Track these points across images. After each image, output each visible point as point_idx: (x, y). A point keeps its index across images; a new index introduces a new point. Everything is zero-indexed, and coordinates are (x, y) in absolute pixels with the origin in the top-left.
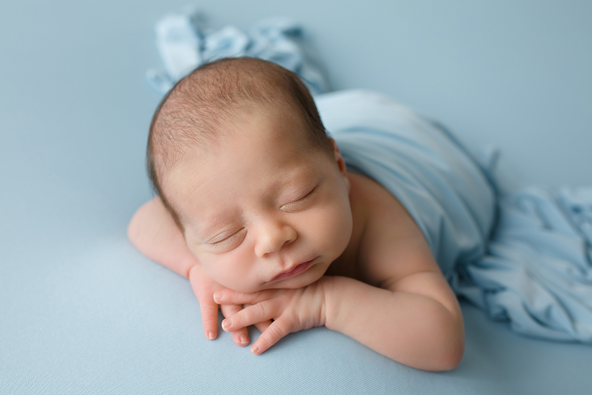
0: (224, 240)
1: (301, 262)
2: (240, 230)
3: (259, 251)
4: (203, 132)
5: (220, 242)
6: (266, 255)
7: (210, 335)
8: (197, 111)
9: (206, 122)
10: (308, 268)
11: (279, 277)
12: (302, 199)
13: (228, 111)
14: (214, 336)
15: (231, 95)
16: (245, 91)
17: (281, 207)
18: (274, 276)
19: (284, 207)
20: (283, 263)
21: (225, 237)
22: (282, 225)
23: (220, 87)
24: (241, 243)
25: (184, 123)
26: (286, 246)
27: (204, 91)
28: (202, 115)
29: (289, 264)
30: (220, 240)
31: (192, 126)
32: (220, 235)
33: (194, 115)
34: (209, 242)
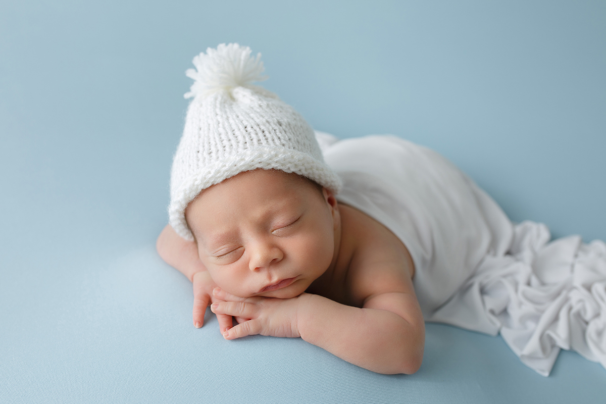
0: (225, 254)
1: (285, 278)
2: (239, 247)
3: (252, 266)
5: (222, 256)
6: (257, 269)
7: (197, 324)
10: (292, 282)
11: (266, 288)
12: (289, 225)
14: (200, 326)
17: (273, 231)
18: (263, 287)
19: (275, 231)
20: (270, 277)
21: (226, 252)
22: (272, 246)
24: (239, 259)
26: (274, 263)
29: (275, 279)
30: (222, 254)
32: (222, 250)
34: (214, 255)
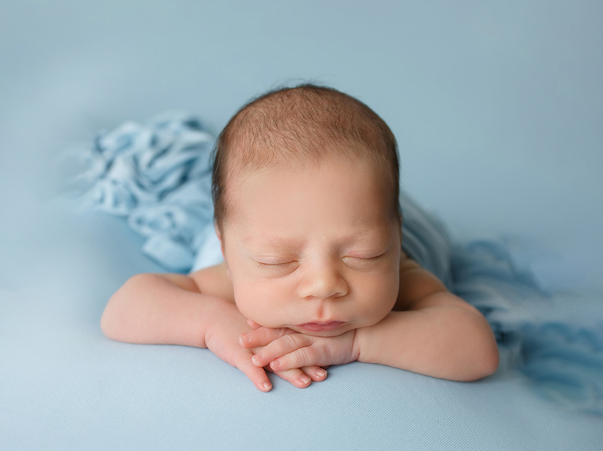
4: (306, 151)
8: (307, 130)
9: (312, 143)
13: (338, 143)
15: (344, 129)
16: (358, 132)
23: (335, 117)
25: (287, 133)
27: (317, 112)
28: (309, 133)
31: (296, 140)
33: (301, 130)
